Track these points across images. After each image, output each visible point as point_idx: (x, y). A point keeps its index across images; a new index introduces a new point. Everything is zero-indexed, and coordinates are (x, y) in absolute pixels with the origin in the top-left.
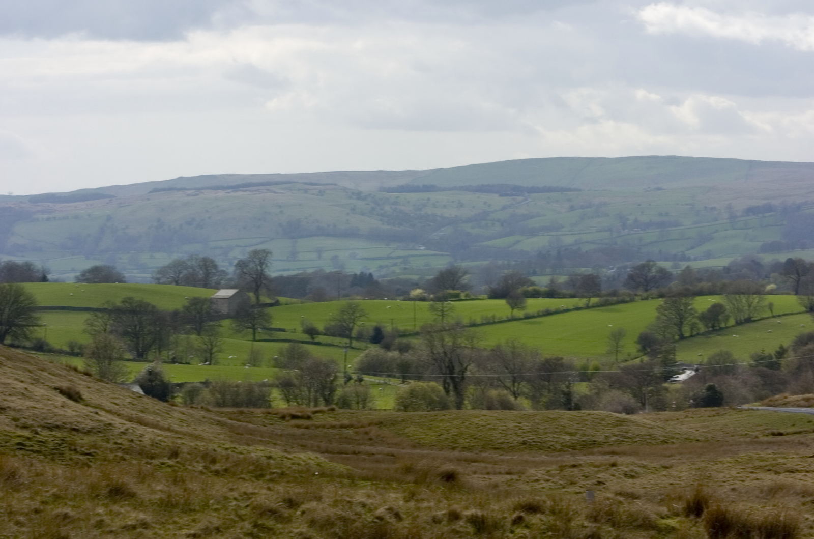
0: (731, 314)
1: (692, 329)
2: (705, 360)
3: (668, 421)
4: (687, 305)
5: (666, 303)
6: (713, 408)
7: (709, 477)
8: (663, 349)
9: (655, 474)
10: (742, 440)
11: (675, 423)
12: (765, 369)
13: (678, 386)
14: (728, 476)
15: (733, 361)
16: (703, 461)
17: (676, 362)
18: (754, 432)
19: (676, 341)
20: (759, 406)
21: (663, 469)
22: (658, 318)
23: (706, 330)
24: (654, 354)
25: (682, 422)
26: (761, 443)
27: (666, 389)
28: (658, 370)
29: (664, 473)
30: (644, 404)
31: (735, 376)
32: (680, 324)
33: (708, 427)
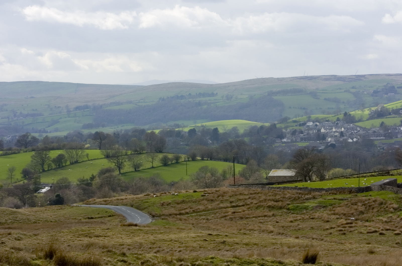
0: (68, 159)
1: (49, 167)
2: (55, 182)
3: (36, 212)
4: (46, 155)
5: (36, 154)
6: (59, 206)
7: (57, 240)
8: (35, 176)
9: (30, 238)
10: (73, 221)
11: (40, 213)
12: (84, 186)
13: (42, 195)
14: (66, 239)
15: (69, 183)
16: (54, 232)
17: (41, 183)
18: (79, 217)
19: (40, 173)
20: (82, 204)
21: (34, 236)
22: (32, 161)
23: (56, 167)
24: (30, 179)
25: (43, 212)
26: (82, 223)
27: (36, 196)
28: (32, 187)
29: (35, 238)
30: (25, 204)
31: (70, 190)
32: (43, 164)
33: (56, 215)
